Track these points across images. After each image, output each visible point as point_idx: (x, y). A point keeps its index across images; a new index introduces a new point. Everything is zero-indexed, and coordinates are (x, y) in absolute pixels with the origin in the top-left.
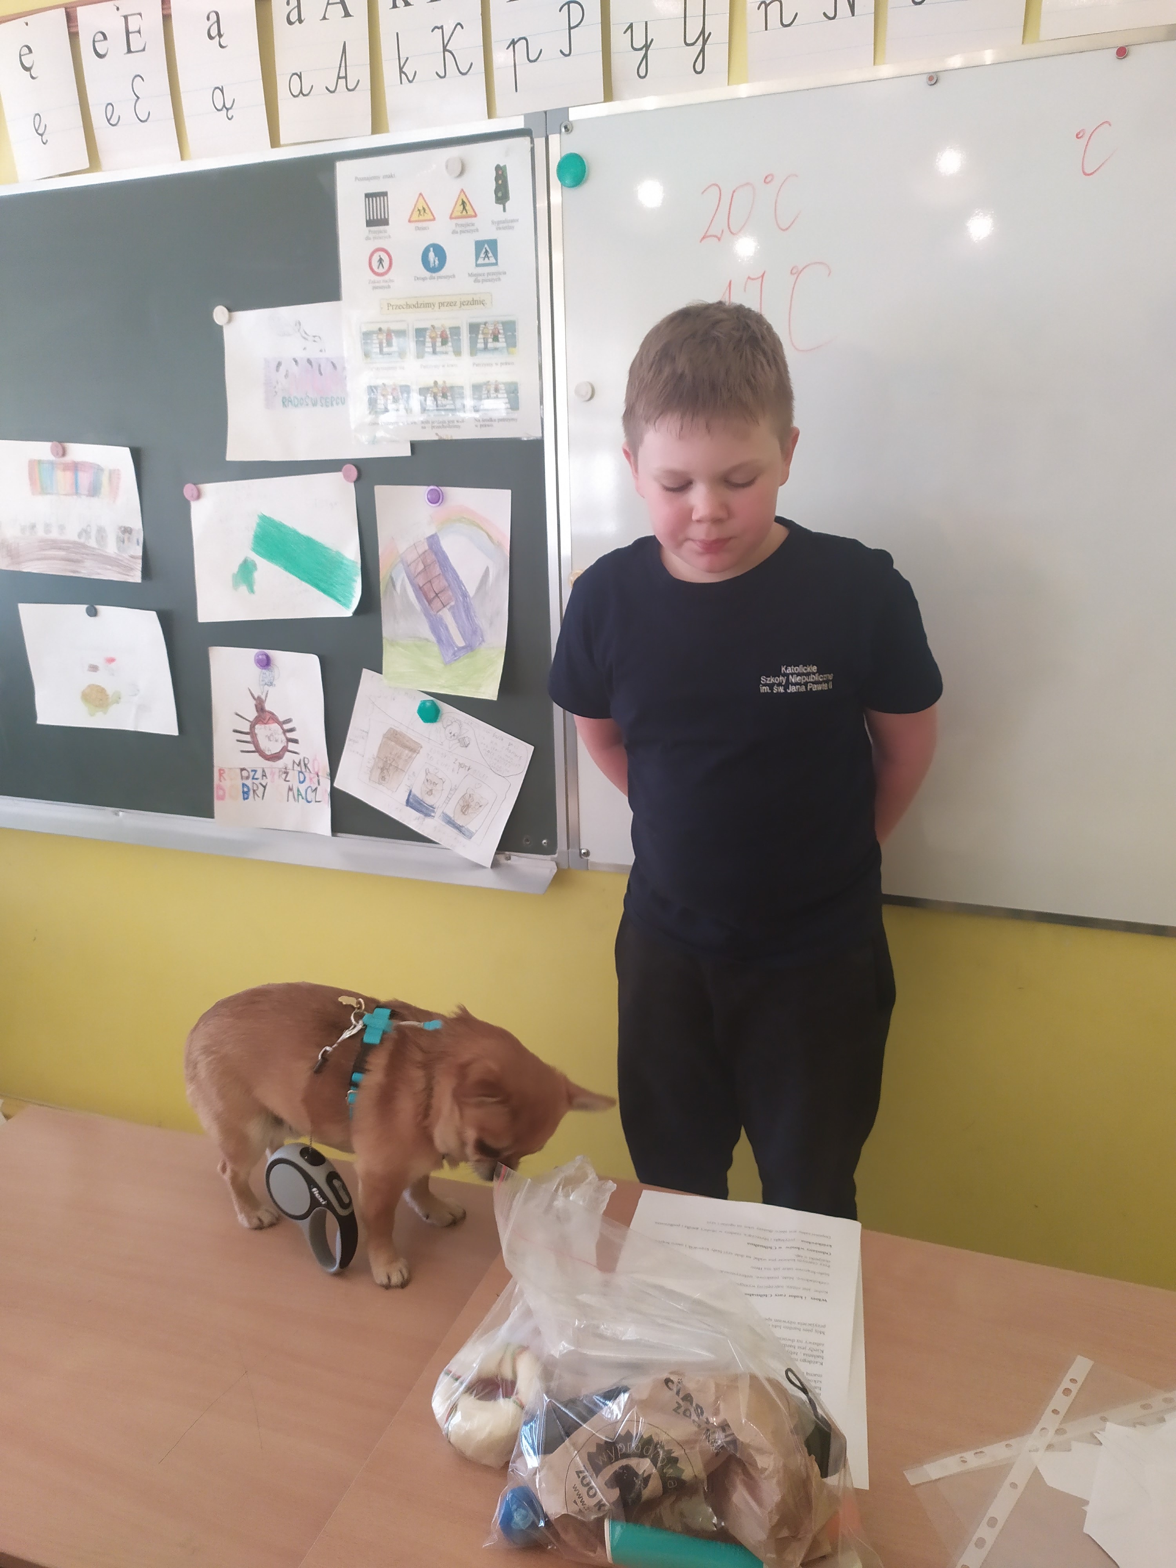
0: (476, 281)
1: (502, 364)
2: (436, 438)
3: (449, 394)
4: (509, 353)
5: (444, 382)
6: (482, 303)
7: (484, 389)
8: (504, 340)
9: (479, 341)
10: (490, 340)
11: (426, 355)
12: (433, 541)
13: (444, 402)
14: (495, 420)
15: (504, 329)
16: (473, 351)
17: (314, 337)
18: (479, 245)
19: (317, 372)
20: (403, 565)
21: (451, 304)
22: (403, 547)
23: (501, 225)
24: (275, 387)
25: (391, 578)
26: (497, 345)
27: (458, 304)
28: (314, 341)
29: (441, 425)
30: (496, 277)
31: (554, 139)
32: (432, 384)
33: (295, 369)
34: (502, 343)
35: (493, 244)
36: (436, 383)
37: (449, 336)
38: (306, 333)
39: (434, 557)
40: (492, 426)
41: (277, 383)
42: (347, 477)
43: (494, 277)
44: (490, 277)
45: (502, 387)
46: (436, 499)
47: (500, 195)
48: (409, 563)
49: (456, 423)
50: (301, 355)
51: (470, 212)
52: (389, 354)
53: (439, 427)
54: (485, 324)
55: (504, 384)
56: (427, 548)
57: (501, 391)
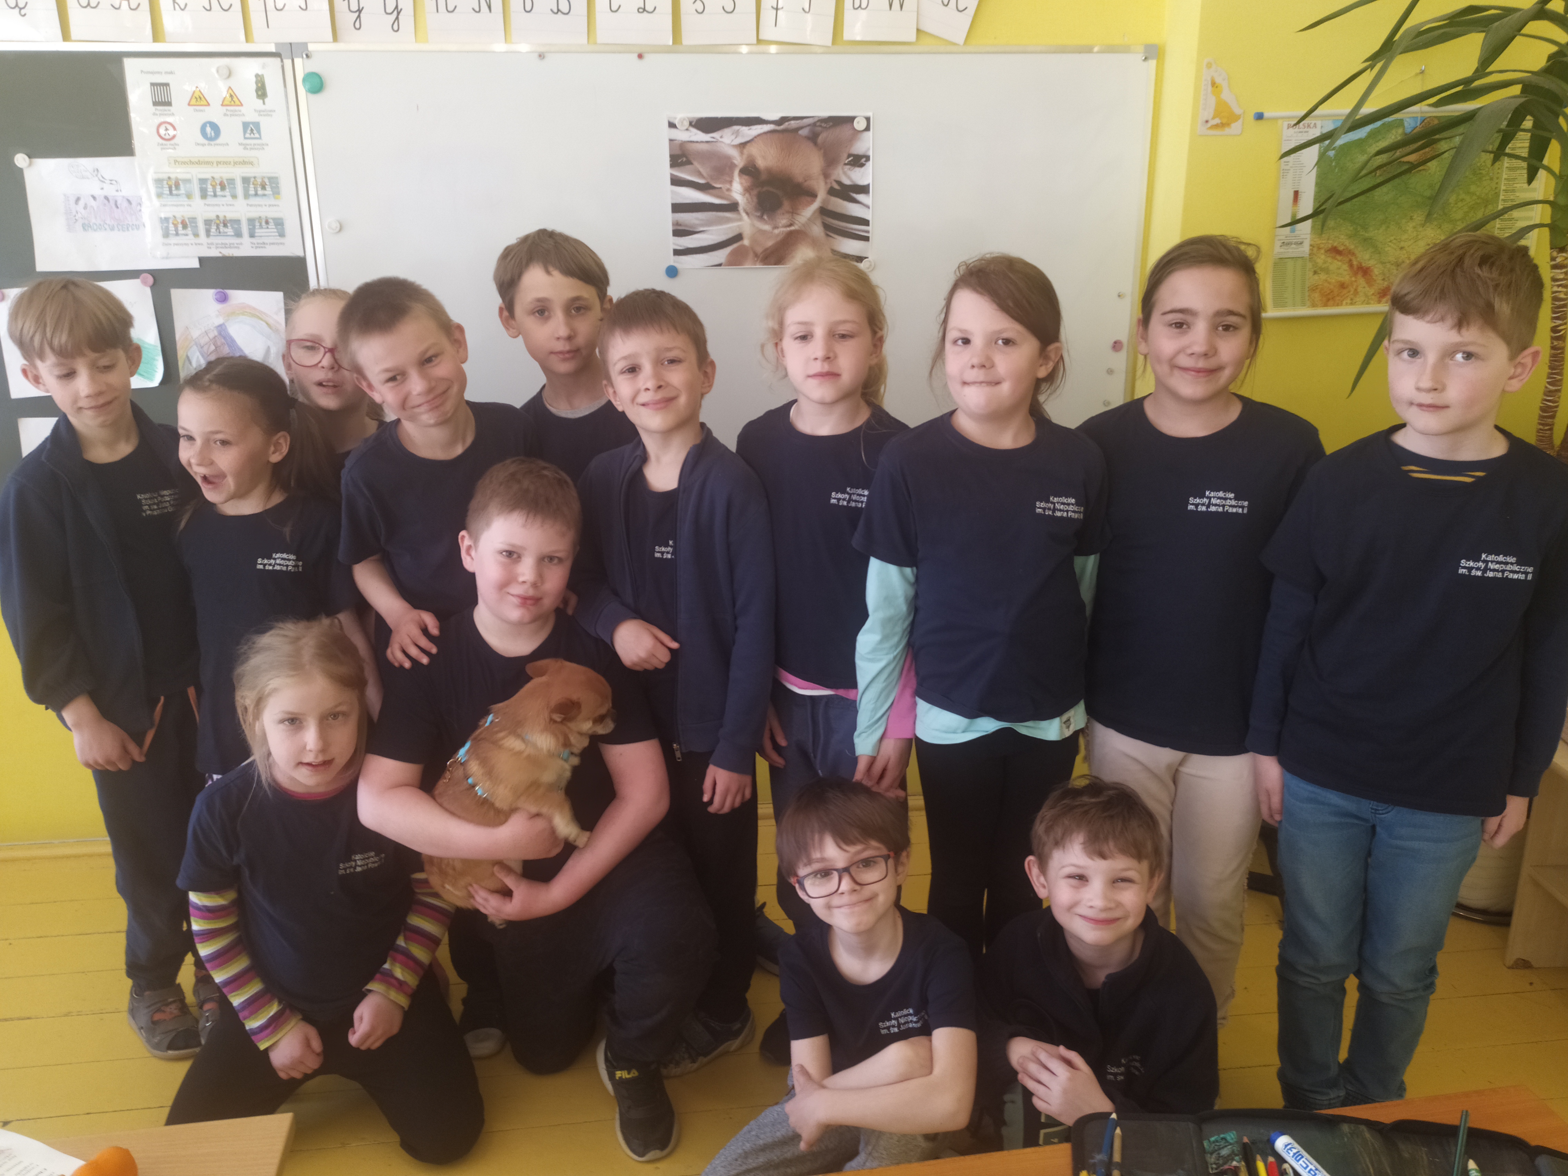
0: (245, 149)
1: (270, 205)
2: (220, 255)
3: (229, 225)
4: (275, 198)
5: (225, 217)
6: (251, 163)
7: (257, 222)
8: (270, 189)
9: (250, 189)
10: (259, 189)
11: (208, 197)
12: (221, 329)
13: (226, 230)
14: (267, 244)
15: (269, 182)
16: (247, 196)
17: (111, 180)
18: (246, 125)
19: (114, 206)
20: (197, 347)
21: (225, 163)
22: (195, 333)
23: (262, 113)
24: (75, 216)
25: (188, 357)
26: (266, 192)
27: (232, 163)
28: (111, 184)
29: (223, 246)
30: (262, 147)
31: (298, 61)
32: (215, 218)
33: (92, 202)
34: (269, 191)
35: (257, 125)
36: (218, 217)
37: (226, 185)
38: (103, 177)
39: (223, 340)
40: (265, 247)
41: (77, 213)
42: (144, 283)
43: (259, 147)
44: (255, 147)
45: (270, 221)
46: (223, 299)
47: (260, 93)
48: (202, 345)
49: (236, 245)
50: (97, 192)
51: (237, 102)
52: (177, 195)
53: (222, 248)
54: (255, 178)
55: (272, 219)
56: (216, 333)
57: (270, 224)
